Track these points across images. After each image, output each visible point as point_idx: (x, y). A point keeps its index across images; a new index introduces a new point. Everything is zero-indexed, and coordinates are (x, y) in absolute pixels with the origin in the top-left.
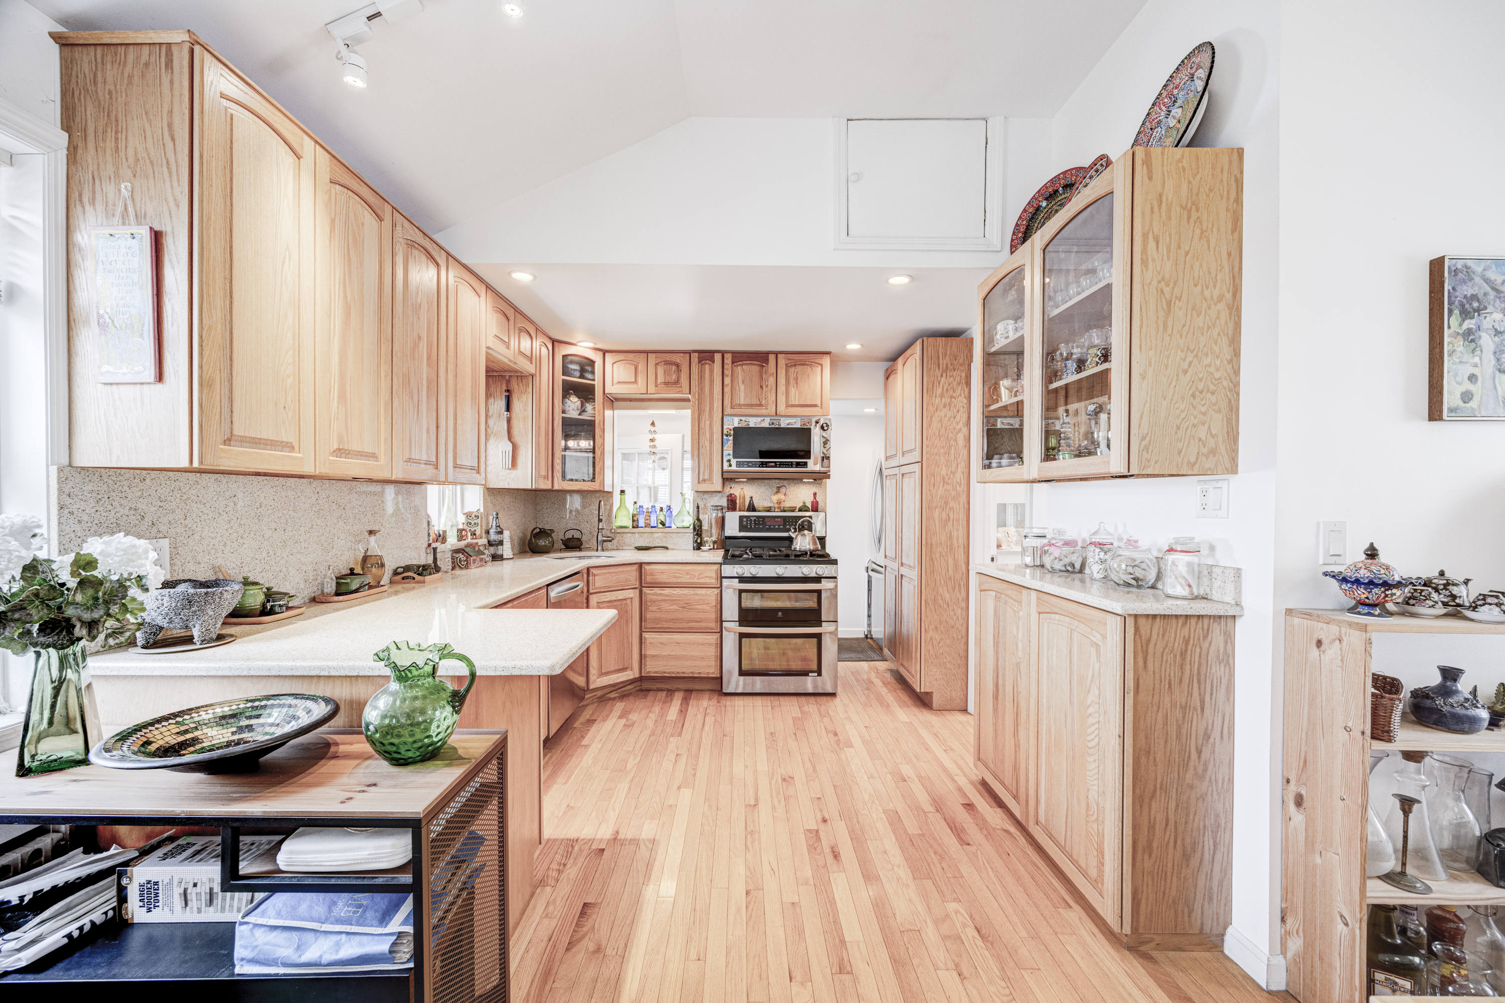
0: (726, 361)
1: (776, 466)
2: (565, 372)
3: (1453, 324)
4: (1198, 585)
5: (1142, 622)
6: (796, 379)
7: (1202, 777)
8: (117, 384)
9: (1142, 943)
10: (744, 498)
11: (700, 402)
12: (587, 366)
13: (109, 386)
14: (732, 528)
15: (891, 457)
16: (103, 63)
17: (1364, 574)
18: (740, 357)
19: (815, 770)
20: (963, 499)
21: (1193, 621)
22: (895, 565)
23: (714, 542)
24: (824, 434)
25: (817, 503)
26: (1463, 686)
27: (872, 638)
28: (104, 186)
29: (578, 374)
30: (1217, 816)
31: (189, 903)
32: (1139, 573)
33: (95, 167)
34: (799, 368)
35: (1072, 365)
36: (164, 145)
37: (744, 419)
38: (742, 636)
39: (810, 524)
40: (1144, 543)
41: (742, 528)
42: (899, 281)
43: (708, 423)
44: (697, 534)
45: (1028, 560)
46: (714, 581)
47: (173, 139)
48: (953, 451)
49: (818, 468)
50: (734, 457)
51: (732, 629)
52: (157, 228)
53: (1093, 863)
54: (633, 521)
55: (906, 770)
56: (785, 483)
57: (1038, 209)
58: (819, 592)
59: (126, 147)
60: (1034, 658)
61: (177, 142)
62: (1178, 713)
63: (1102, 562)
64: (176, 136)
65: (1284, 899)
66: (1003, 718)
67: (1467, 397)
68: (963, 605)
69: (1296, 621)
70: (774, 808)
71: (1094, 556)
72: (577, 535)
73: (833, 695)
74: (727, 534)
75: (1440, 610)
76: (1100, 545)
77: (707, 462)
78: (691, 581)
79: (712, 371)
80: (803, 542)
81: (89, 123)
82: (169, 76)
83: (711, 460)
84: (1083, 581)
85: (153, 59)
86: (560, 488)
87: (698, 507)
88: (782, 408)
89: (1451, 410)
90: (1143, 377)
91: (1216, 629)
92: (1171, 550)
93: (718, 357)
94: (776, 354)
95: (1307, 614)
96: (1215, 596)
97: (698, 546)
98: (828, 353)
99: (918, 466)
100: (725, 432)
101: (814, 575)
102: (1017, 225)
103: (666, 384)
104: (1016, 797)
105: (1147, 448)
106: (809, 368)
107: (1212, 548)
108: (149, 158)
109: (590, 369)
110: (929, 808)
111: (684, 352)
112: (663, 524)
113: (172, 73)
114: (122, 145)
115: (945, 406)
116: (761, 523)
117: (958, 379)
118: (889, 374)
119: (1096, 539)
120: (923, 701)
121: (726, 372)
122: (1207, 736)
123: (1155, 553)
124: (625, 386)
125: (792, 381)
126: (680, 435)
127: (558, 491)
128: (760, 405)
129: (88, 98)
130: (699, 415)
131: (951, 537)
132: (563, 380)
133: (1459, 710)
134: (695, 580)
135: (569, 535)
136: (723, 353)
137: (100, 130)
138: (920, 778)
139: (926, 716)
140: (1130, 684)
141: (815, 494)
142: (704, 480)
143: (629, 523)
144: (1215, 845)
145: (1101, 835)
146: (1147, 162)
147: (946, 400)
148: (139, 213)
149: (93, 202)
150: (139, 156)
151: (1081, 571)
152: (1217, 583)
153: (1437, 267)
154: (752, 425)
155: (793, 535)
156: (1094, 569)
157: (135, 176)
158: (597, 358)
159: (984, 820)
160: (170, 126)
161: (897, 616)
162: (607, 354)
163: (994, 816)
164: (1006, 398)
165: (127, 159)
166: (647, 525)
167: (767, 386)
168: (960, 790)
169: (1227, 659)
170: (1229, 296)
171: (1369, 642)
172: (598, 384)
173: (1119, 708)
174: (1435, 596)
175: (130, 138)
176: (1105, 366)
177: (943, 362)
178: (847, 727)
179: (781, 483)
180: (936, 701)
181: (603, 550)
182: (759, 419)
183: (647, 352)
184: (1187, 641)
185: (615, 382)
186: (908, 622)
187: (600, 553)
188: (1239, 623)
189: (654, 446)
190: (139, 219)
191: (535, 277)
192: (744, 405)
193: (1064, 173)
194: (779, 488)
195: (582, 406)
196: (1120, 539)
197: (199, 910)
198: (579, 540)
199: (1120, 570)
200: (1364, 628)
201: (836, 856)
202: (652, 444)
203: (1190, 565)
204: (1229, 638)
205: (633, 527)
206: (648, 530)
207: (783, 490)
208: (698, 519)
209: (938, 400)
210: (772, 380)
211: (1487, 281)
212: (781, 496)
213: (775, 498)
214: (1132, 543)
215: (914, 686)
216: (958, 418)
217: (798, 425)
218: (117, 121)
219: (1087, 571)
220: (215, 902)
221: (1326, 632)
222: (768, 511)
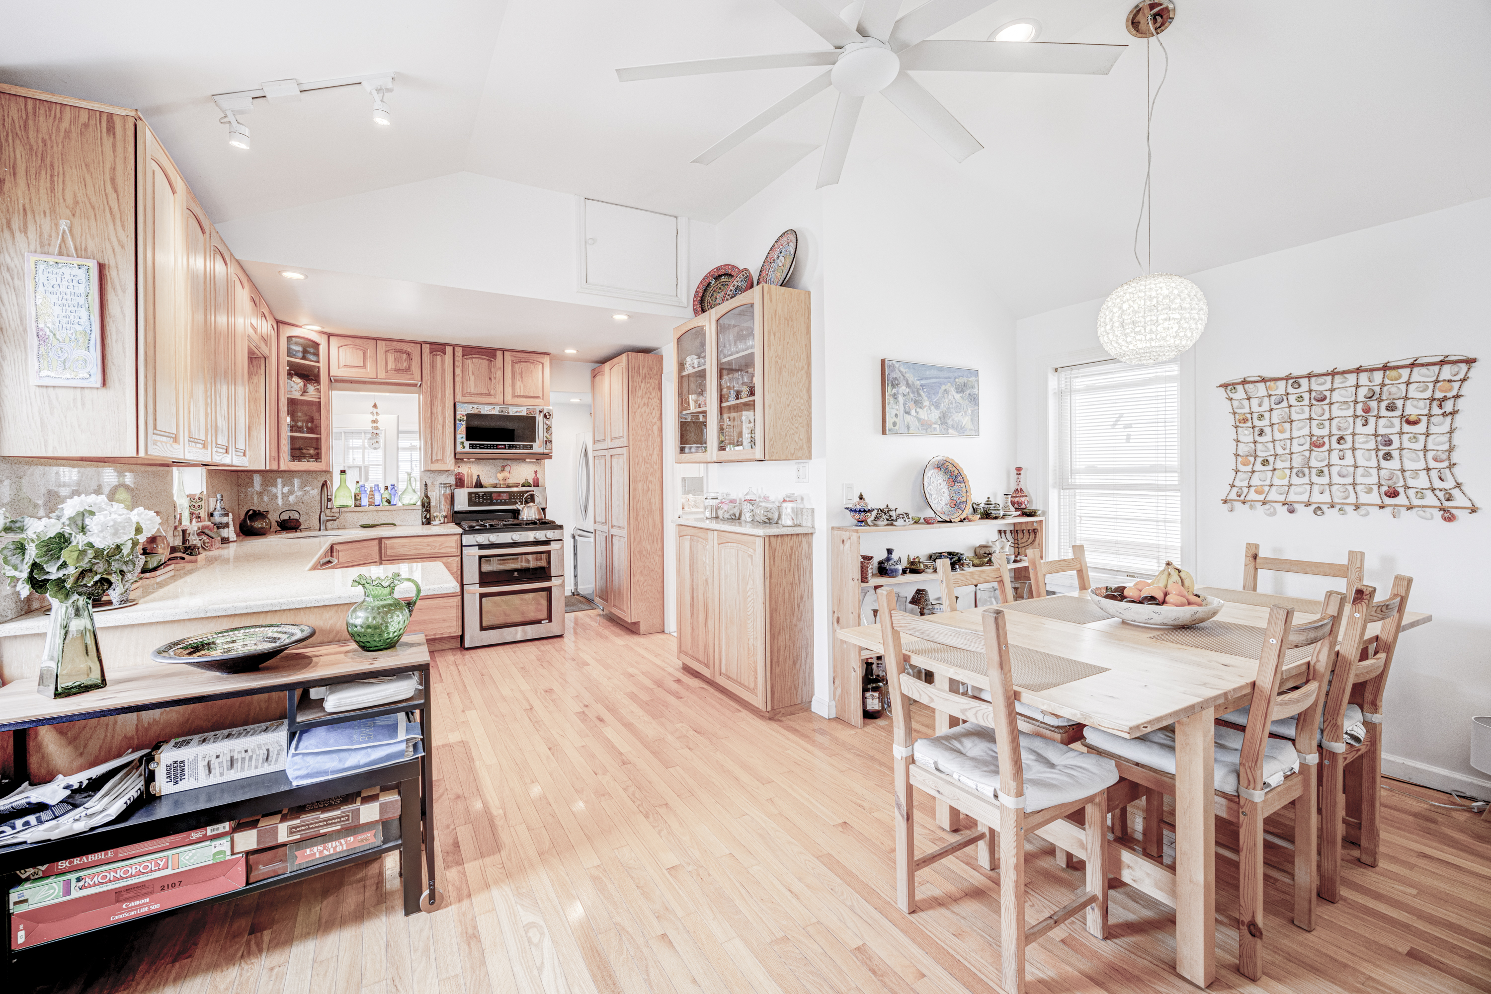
0: (456, 354)
1: (505, 448)
2: (290, 353)
3: (889, 390)
4: (797, 519)
5: (772, 539)
6: (521, 374)
7: (799, 620)
8: (54, 387)
9: (776, 714)
10: (472, 476)
11: (432, 389)
12: (311, 348)
13: (44, 390)
14: (462, 504)
15: (599, 441)
16: (35, 114)
17: (858, 507)
18: (470, 351)
19: (565, 681)
20: (658, 474)
21: (795, 537)
22: (605, 528)
23: (445, 517)
24: (547, 422)
25: (538, 479)
26: (895, 556)
27: (578, 595)
28: (37, 218)
29: (300, 355)
30: (807, 639)
31: (213, 771)
32: (770, 515)
33: (27, 201)
34: (523, 365)
35: (733, 394)
36: (106, 195)
37: (475, 406)
38: (482, 596)
39: (532, 496)
40: (772, 498)
41: (471, 503)
42: (621, 317)
43: (440, 408)
44: (426, 510)
45: (708, 514)
46: (454, 550)
47: (116, 191)
48: (650, 439)
49: (541, 450)
50: (467, 440)
51: (474, 590)
52: (101, 261)
53: (752, 679)
54: (356, 500)
55: (631, 670)
56: (509, 462)
57: (709, 284)
58: (549, 552)
59: (63, 190)
60: (716, 572)
61: (121, 195)
62: (789, 587)
63: (751, 511)
64: (120, 189)
65: (835, 671)
66: (698, 617)
67: (894, 424)
68: (660, 553)
69: (836, 532)
70: (546, 707)
71: (747, 508)
72: (296, 516)
73: (561, 636)
74: (456, 509)
75: (886, 522)
76: (750, 501)
77: (440, 443)
78: (432, 551)
79: (443, 362)
80: (528, 513)
81: (19, 162)
82: (111, 139)
83: (444, 442)
84: (740, 523)
85: (92, 122)
86: (287, 469)
87: (426, 485)
88: (509, 398)
89: (890, 430)
90: (770, 407)
91: (805, 540)
92: (784, 501)
93: (449, 349)
94: (503, 351)
95: (839, 528)
96: (804, 524)
97: (428, 522)
98: (548, 354)
99: (625, 450)
100: (458, 417)
101: (544, 539)
102: (696, 291)
103: (397, 370)
104: (707, 665)
105: (772, 445)
106: (532, 366)
107: (802, 499)
108: (90, 204)
109: (312, 350)
110: (652, 686)
111: (416, 343)
112: (388, 501)
113: (114, 137)
114: (59, 187)
115: (644, 405)
116: (488, 498)
117: (653, 385)
118: (594, 375)
119: (748, 497)
120: (632, 629)
121: (456, 363)
122: (802, 598)
123: (778, 504)
124: (353, 370)
125: (517, 375)
126: (395, 416)
127: (285, 471)
128: (489, 394)
129: (18, 142)
130: (431, 401)
131: (650, 503)
132: (288, 361)
133: (892, 567)
134: (436, 551)
135: (285, 516)
136: (454, 346)
137: (33, 170)
138: (643, 673)
139: (635, 639)
140: (768, 574)
141: (536, 472)
142: (437, 461)
143: (351, 503)
144: (807, 654)
145: (755, 662)
146: (769, 292)
147: (645, 400)
148: (79, 246)
149: (24, 230)
150: (79, 199)
151: (739, 519)
152: (805, 517)
153: (883, 362)
154: (483, 412)
155: (520, 507)
156: (747, 516)
157: (74, 215)
158: (322, 341)
159: (688, 685)
160: (113, 180)
161: (607, 570)
162: (331, 338)
163: (695, 683)
164: (693, 408)
165: (64, 200)
166: (371, 504)
167: (495, 378)
168: (670, 674)
169: (809, 556)
170: (806, 367)
171: (859, 537)
172: (322, 365)
173: (763, 588)
174: (884, 516)
175: (68, 182)
176: (752, 398)
177: (643, 372)
178: (581, 654)
179: (505, 463)
180: (643, 628)
181: (326, 529)
182: (490, 407)
183: (376, 339)
184: (792, 548)
185: (341, 365)
186: (619, 571)
187: (323, 533)
188: (814, 536)
189: (377, 428)
190: (81, 252)
191: (307, 277)
192: (474, 394)
193: (725, 266)
194: (504, 467)
195: (305, 385)
196: (760, 497)
197: (221, 774)
198: (297, 520)
199: (761, 516)
200: (857, 531)
201: (601, 720)
202: (375, 425)
203: (793, 508)
204: (810, 545)
205: (356, 506)
206: (373, 508)
207: (507, 468)
208: (427, 496)
209: (639, 400)
210: (499, 374)
211: (900, 371)
212: (505, 474)
213: (501, 476)
214: (766, 499)
215: (626, 619)
216: (654, 414)
217: (524, 413)
218: (52, 166)
219: (743, 518)
220: (235, 765)
221: (845, 535)
222: (495, 487)
